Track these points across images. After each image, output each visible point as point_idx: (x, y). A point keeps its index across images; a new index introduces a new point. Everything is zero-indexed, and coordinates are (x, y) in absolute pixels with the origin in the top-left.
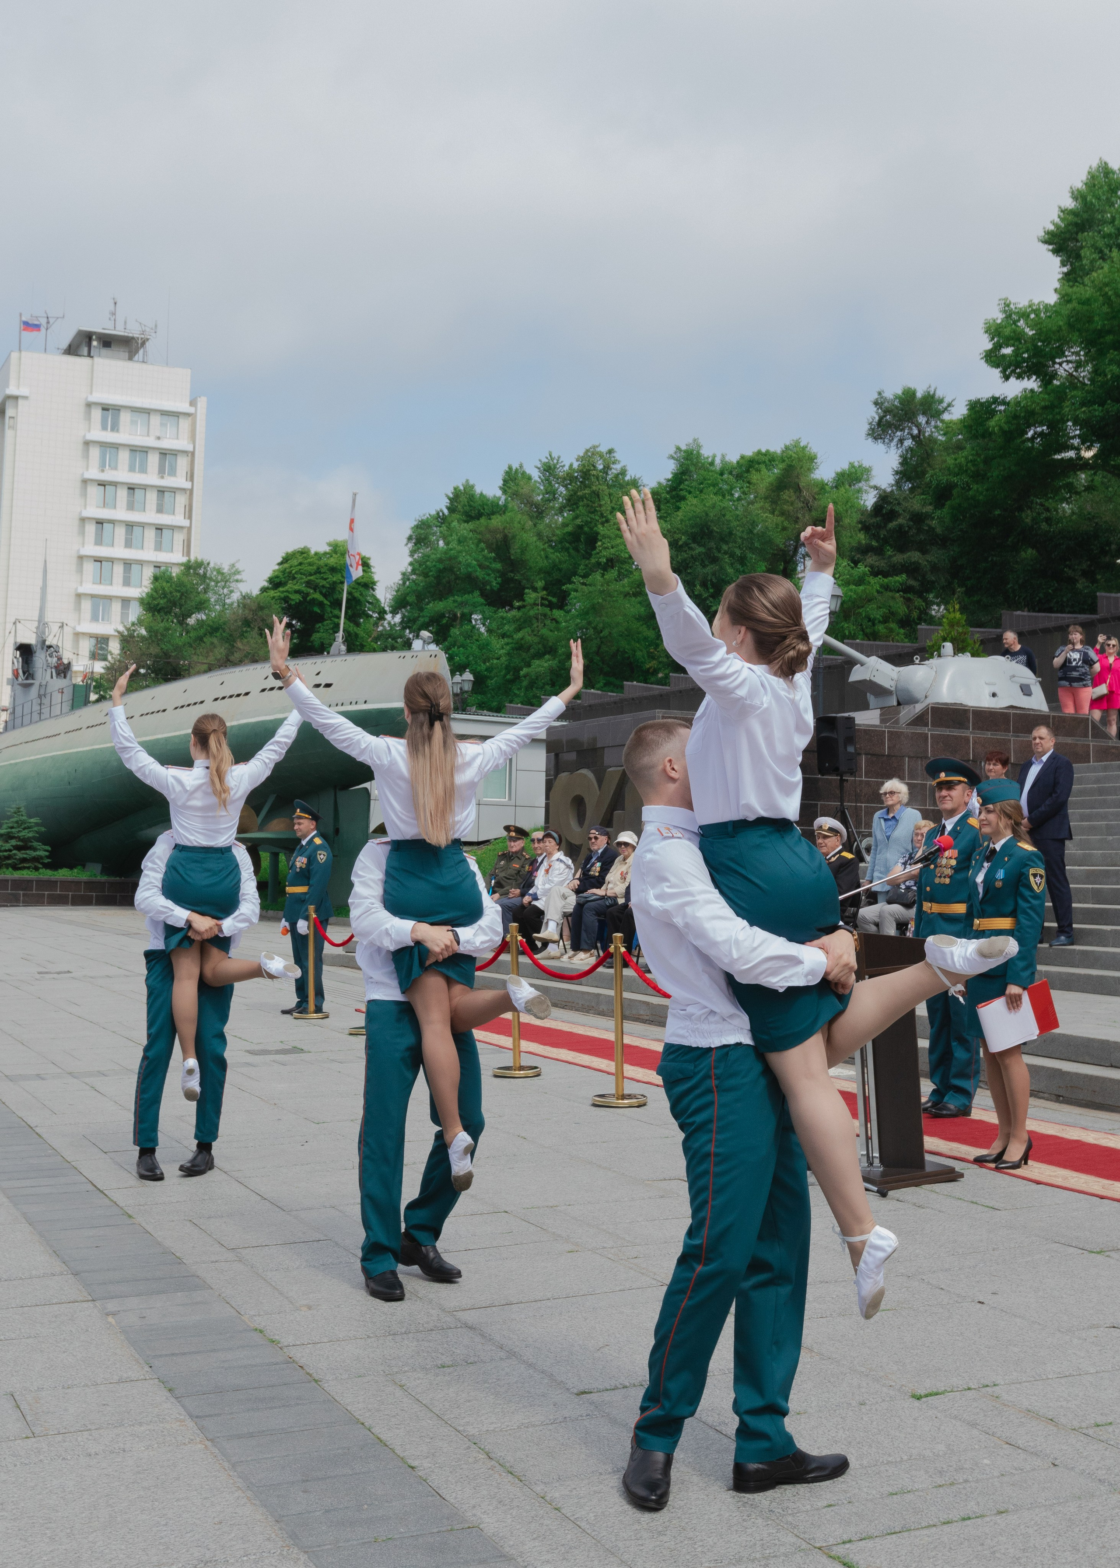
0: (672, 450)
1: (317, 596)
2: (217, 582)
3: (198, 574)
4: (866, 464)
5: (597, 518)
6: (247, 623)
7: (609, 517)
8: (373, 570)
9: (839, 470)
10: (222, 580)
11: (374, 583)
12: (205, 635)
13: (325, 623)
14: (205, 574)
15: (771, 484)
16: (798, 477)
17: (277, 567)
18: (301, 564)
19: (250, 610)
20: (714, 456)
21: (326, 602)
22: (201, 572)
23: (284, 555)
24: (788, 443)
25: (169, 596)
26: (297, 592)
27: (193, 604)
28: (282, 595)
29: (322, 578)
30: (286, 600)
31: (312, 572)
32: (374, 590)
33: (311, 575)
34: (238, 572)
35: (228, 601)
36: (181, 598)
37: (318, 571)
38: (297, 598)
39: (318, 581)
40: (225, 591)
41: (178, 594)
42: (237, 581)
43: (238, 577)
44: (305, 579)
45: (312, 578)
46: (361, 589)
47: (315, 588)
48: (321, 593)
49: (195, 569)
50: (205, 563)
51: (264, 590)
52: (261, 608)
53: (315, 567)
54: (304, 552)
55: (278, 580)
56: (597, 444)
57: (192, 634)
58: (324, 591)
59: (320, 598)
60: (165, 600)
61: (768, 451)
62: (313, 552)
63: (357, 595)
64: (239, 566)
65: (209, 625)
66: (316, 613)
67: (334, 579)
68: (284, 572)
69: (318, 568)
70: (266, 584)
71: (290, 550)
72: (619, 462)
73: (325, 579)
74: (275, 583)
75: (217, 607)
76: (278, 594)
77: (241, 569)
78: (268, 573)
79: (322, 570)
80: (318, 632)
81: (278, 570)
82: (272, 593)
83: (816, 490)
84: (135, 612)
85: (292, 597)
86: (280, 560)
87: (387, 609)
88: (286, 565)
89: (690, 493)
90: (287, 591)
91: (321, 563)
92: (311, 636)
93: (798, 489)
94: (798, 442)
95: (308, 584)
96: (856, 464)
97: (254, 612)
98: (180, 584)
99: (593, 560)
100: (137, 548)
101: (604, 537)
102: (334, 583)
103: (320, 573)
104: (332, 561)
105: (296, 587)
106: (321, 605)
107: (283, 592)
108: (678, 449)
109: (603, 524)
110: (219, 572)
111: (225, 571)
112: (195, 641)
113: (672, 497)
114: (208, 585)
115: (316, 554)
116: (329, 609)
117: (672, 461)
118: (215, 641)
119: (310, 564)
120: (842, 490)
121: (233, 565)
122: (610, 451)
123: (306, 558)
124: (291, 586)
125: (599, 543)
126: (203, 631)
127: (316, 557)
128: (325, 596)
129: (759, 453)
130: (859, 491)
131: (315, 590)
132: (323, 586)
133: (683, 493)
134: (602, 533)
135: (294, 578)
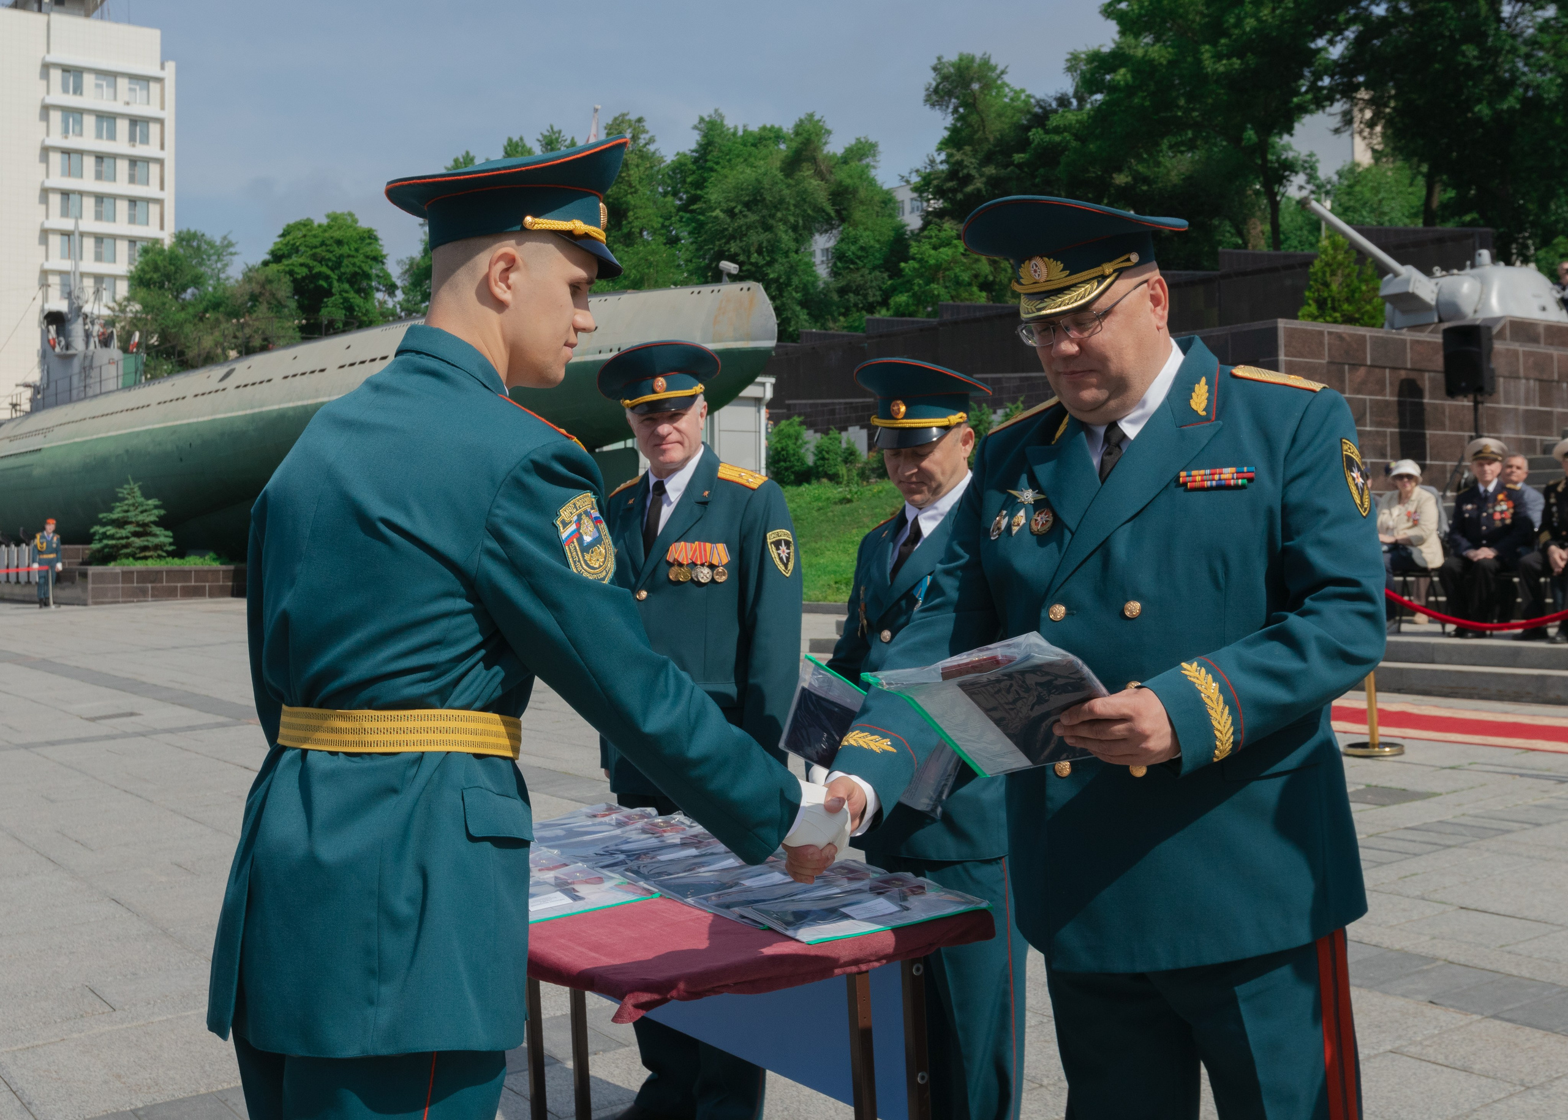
0: (696, 121)
1: (324, 269)
2: (209, 256)
3: (192, 247)
4: (872, 139)
5: (626, 188)
6: (254, 298)
7: (638, 187)
8: (381, 242)
9: (847, 146)
10: (214, 254)
11: (384, 257)
12: (206, 310)
13: (333, 298)
14: (199, 248)
15: (787, 157)
16: (815, 150)
17: (278, 240)
18: (305, 236)
19: (258, 283)
20: (736, 128)
21: (332, 275)
22: (195, 244)
23: (285, 227)
24: (803, 117)
25: (162, 270)
26: (302, 265)
27: (189, 277)
28: (287, 269)
29: (328, 251)
30: (291, 273)
31: (318, 244)
32: (383, 263)
33: (316, 247)
34: (230, 245)
35: (222, 276)
36: (176, 272)
37: (323, 244)
38: (304, 271)
39: (324, 254)
40: (219, 265)
41: (173, 268)
42: (232, 254)
43: (232, 250)
44: (310, 253)
45: (318, 250)
46: (370, 262)
47: (321, 260)
48: (327, 266)
49: (188, 241)
50: (199, 234)
51: (266, 264)
52: (269, 281)
53: (320, 239)
54: (306, 224)
55: (281, 253)
56: (625, 112)
57: (191, 310)
58: (330, 264)
59: (329, 272)
60: (159, 274)
61: (772, 127)
62: (316, 224)
63: (366, 268)
64: (232, 238)
65: (210, 301)
66: (321, 286)
67: (341, 252)
68: (286, 245)
69: (323, 241)
70: (268, 257)
71: (292, 221)
72: (647, 132)
73: (331, 252)
74: (277, 257)
75: (211, 282)
76: (283, 267)
77: (234, 241)
78: (270, 246)
79: (328, 242)
80: (327, 306)
81: (281, 242)
82: (274, 267)
83: (832, 163)
84: (123, 289)
85: (297, 270)
86: (281, 232)
87: (399, 283)
88: (288, 238)
89: (717, 163)
90: (293, 265)
91: (327, 235)
92: (319, 310)
93: (814, 160)
94: (811, 115)
95: (314, 257)
96: (863, 140)
97: (263, 286)
98: (172, 258)
99: (625, 230)
100: (108, 220)
101: (635, 207)
102: (341, 256)
103: (327, 245)
104: (338, 234)
105: (301, 260)
106: (327, 278)
107: (288, 265)
108: (702, 120)
109: (631, 193)
110: (211, 244)
111: (218, 243)
112: (195, 316)
113: (698, 169)
114: (203, 259)
115: (320, 226)
116: (336, 284)
117: (697, 132)
118: (221, 317)
119: (315, 236)
120: (853, 164)
121: (225, 238)
122: (640, 120)
123: (310, 230)
124: (295, 259)
125: (631, 214)
126: (201, 307)
127: (321, 230)
128: (332, 270)
129: (764, 128)
130: (868, 166)
131: (320, 262)
132: (329, 260)
133: (709, 164)
134: (633, 202)
135: (297, 251)
